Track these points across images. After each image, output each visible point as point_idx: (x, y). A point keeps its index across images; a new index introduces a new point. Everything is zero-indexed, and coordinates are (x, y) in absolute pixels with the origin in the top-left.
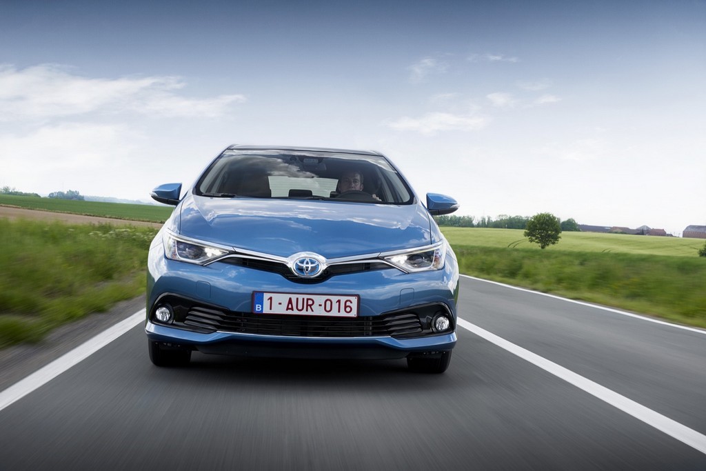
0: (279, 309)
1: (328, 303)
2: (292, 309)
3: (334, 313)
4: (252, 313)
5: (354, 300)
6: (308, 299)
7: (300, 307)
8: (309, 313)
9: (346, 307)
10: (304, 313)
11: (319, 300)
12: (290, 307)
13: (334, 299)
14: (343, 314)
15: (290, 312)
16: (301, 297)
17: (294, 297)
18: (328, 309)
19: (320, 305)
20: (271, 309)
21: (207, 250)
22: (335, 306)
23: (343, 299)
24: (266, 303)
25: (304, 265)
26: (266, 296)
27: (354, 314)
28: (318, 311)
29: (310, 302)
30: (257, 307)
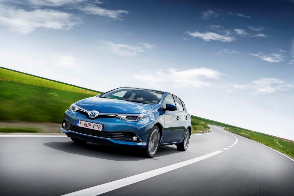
0: (82, 126)
1: (95, 125)
2: (85, 126)
3: (96, 129)
5: (101, 126)
6: (89, 124)
7: (87, 126)
8: (89, 128)
9: (99, 127)
10: (88, 128)
11: (92, 124)
13: (96, 124)
14: (98, 129)
15: (84, 127)
16: (88, 123)
17: (86, 122)
18: (94, 127)
19: (92, 126)
20: (80, 125)
21: (76, 108)
22: (96, 127)
23: (99, 125)
24: (79, 123)
25: (92, 114)
26: (80, 121)
27: (101, 130)
28: (92, 128)
29: (90, 125)
30: (77, 124)
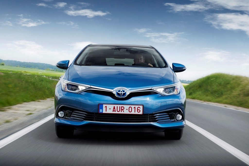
0: (110, 111)
1: (130, 108)
3: (133, 113)
4: (98, 113)
5: (141, 107)
6: (122, 107)
7: (118, 110)
11: (126, 107)
12: (114, 110)
13: (133, 107)
14: (136, 113)
15: (114, 112)
16: (119, 106)
18: (130, 111)
19: (127, 109)
20: (106, 111)
21: (79, 87)
22: (133, 109)
23: (137, 107)
24: (104, 109)
25: (120, 93)
26: (104, 106)
27: (141, 113)
28: (126, 112)
30: (100, 111)
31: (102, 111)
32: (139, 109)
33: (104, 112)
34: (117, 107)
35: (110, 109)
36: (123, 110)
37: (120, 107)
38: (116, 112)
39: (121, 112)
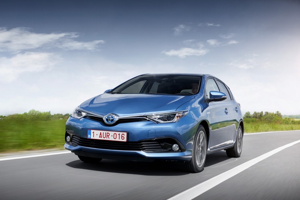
7: (104, 137)
9: (122, 137)
11: (112, 133)
12: (101, 136)
13: (117, 133)
15: (100, 139)
18: (115, 137)
19: (112, 136)
20: (94, 137)
22: (118, 136)
23: (121, 133)
24: (92, 134)
25: (109, 119)
26: (92, 131)
27: (125, 140)
28: (111, 139)
29: (108, 134)
30: (89, 136)
31: (91, 136)
32: (123, 135)
33: (92, 138)
34: (103, 133)
35: (97, 135)
36: (108, 136)
37: (106, 133)
38: (102, 139)
39: (107, 138)
